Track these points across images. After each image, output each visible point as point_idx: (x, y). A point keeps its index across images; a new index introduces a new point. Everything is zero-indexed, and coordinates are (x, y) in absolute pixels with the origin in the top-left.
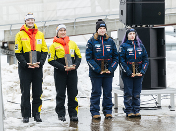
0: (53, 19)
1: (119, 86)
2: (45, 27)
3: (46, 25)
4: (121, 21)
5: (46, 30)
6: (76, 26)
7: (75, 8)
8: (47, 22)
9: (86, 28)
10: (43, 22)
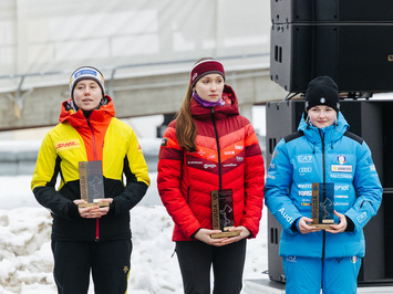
0: (46, 70)
1: (267, 277)
2: (22, 92)
3: (24, 87)
4: (274, 78)
5: (24, 103)
6: (115, 92)
7: (111, 38)
8: (27, 79)
9: (144, 97)
10: (16, 76)
